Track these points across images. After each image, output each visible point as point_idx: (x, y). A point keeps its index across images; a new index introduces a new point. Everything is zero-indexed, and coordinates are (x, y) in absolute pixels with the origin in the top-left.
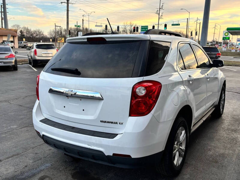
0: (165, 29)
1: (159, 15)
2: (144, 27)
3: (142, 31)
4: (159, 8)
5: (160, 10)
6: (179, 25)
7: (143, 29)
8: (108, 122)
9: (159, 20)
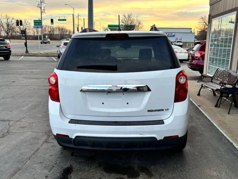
0: (51, 24)
1: (41, 9)
2: (36, 21)
3: (35, 25)
4: (40, 2)
5: (41, 4)
6: (66, 20)
7: (37, 24)
8: (155, 111)
9: (41, 14)
